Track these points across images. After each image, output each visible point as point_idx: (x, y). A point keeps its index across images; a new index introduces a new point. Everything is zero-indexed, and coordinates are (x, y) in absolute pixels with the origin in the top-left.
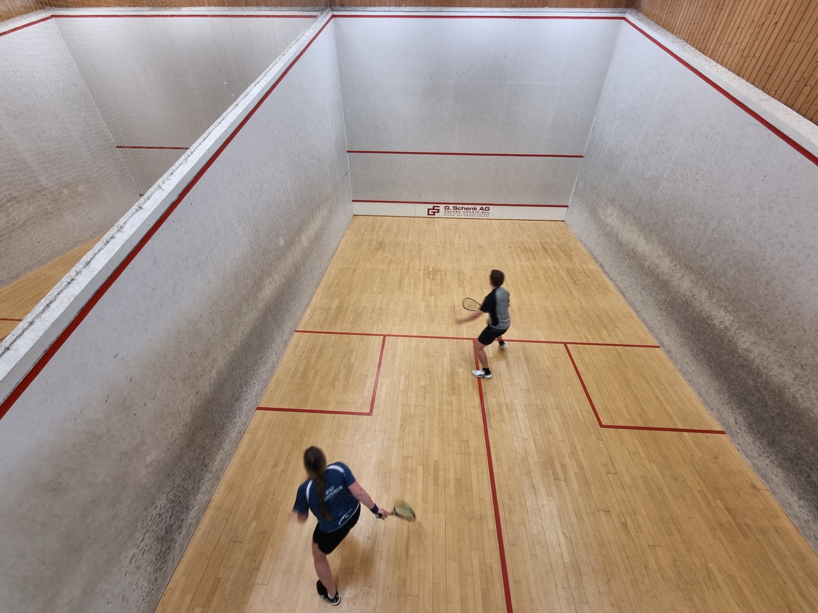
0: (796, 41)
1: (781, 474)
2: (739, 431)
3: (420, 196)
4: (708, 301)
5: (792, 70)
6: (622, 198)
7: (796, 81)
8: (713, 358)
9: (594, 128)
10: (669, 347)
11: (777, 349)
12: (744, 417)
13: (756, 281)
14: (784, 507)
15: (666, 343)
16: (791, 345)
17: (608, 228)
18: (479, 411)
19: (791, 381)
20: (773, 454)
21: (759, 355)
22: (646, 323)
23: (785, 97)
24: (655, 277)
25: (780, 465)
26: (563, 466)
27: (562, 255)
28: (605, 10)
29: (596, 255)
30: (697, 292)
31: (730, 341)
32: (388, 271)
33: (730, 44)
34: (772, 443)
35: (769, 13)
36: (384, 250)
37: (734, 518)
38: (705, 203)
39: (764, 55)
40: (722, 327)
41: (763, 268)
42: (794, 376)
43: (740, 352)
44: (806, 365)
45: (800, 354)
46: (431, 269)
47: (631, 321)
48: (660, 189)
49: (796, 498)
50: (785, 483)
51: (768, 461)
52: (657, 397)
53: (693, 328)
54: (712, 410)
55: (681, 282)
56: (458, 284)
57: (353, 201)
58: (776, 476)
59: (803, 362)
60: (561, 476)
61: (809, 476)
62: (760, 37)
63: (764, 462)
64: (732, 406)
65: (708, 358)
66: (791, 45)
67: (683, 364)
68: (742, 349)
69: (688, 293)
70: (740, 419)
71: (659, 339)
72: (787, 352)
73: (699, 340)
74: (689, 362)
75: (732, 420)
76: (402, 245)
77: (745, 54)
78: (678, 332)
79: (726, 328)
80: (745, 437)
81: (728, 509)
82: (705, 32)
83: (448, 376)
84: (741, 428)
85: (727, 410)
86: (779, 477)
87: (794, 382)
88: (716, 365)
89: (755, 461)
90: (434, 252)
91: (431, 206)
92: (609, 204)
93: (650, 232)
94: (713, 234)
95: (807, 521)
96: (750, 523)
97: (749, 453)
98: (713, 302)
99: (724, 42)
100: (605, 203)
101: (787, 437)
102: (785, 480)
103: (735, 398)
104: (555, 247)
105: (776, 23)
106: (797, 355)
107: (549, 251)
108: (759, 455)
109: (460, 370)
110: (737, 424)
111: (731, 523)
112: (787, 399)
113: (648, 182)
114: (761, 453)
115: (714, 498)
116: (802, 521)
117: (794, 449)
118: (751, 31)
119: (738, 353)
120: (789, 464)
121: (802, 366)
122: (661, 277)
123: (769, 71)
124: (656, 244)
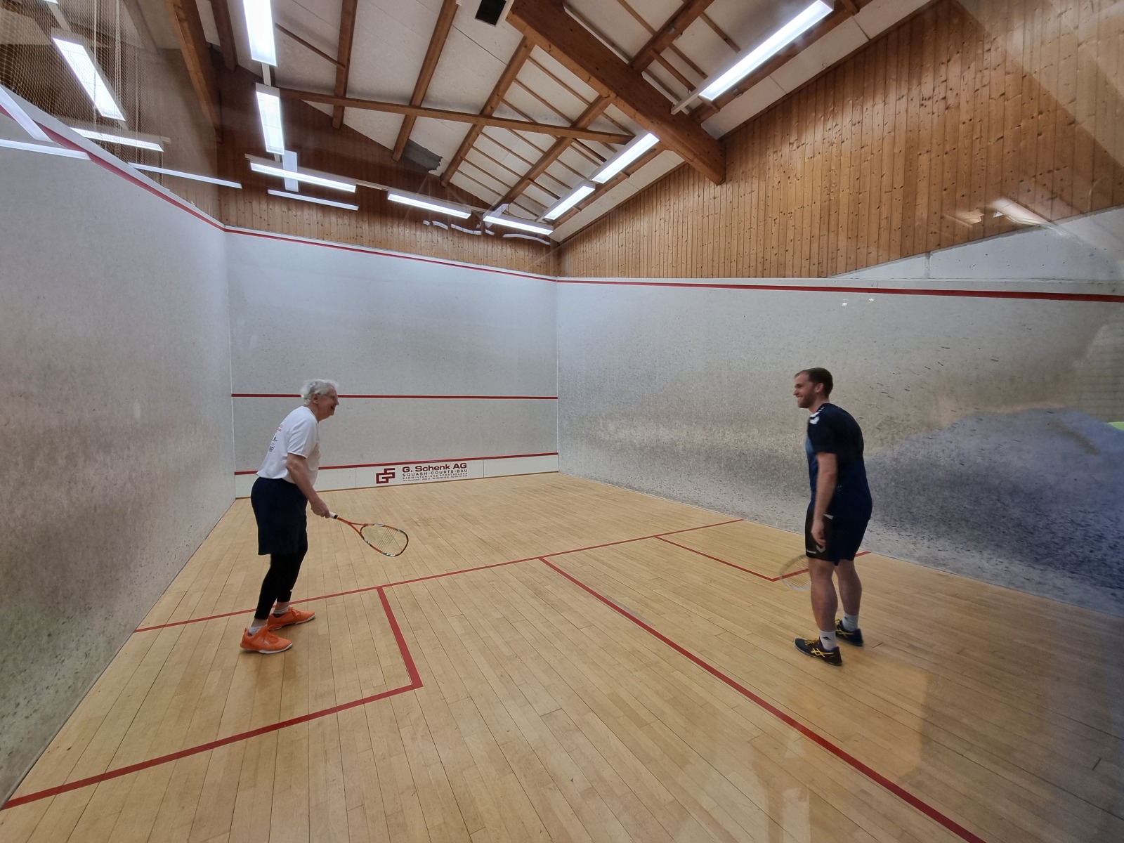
0: (707, 243)
2: (879, 537)
3: (361, 456)
4: (762, 437)
5: (716, 258)
6: (621, 408)
9: (560, 368)
10: (752, 512)
14: (980, 576)
15: (747, 510)
17: (618, 444)
20: (924, 531)
22: (712, 507)
23: (721, 273)
24: (696, 454)
25: (938, 536)
27: (580, 488)
29: (615, 481)
30: (746, 437)
34: (914, 521)
35: (678, 239)
38: (707, 363)
39: (689, 260)
46: (416, 520)
47: (697, 512)
49: (977, 555)
50: (957, 549)
53: (765, 473)
55: (725, 439)
56: (469, 523)
57: (236, 473)
61: (967, 522)
63: (924, 547)
69: (738, 444)
71: (738, 512)
73: (778, 479)
78: (752, 489)
80: (888, 537)
83: (533, 597)
86: (947, 547)
90: (408, 507)
91: (381, 470)
92: (608, 421)
93: (667, 418)
94: (730, 380)
96: (981, 598)
98: (767, 434)
100: (603, 424)
102: (954, 546)
105: (686, 242)
113: (642, 379)
118: (670, 252)
120: (944, 527)
122: (702, 449)
124: (680, 424)
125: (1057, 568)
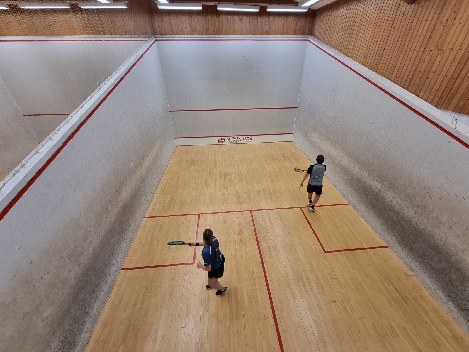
0: (387, 49)
1: (418, 266)
2: (394, 245)
3: (213, 133)
4: (368, 177)
5: (388, 63)
6: (319, 128)
7: (390, 68)
8: (376, 207)
9: (301, 93)
10: (353, 204)
11: (404, 199)
12: (395, 237)
13: (389, 165)
14: (423, 283)
15: (352, 202)
16: (410, 196)
17: (315, 143)
18: (258, 252)
19: (413, 215)
20: (412, 255)
21: (397, 203)
22: (340, 192)
23: (387, 75)
24: (341, 167)
25: (417, 261)
26: (308, 278)
27: (293, 159)
28: (298, 36)
29: (310, 158)
30: (362, 173)
31: (382, 197)
32: (198, 176)
33: (358, 51)
34: (411, 249)
35: (373, 37)
36: (195, 165)
37: (400, 294)
38: (359, 128)
39: (374, 57)
40: (377, 190)
41: (391, 158)
42: (415, 212)
43: (388, 203)
44: (419, 206)
45: (415, 201)
46: (223, 173)
47: (333, 192)
48: (337, 123)
49: (427, 278)
50: (421, 270)
51: (411, 260)
52: (351, 232)
53: (364, 192)
54: (380, 235)
55: (354, 168)
56: (239, 180)
57: (175, 138)
58: (416, 267)
59: (417, 205)
60: (307, 285)
61: (431, 265)
62: (371, 48)
63: (409, 260)
64: (389, 232)
65: (373, 207)
66: (385, 51)
67: (362, 212)
68: (388, 201)
69: (358, 174)
70: (394, 238)
71: (348, 200)
72: (409, 200)
73: (367, 198)
74: (365, 211)
75: (390, 240)
76: (205, 161)
77: (366, 56)
78: (357, 195)
79: (379, 190)
80: (398, 248)
81: (396, 289)
82: (346, 46)
83: (238, 234)
84: (395, 243)
85: (387, 234)
86: (418, 267)
87: (416, 216)
88: (378, 211)
89: (404, 260)
90: (224, 163)
91: (220, 138)
92: (313, 131)
93: (335, 144)
94: (365, 143)
95: (435, 290)
96: (408, 295)
97: (401, 256)
98: (371, 177)
99: (355, 51)
100: (311, 131)
101: (417, 245)
102: (421, 268)
103: (389, 227)
104: (289, 155)
105: (377, 42)
106: (414, 201)
107: (286, 158)
108: (406, 256)
109: (245, 230)
110: (392, 241)
111: (399, 297)
112: (414, 225)
113: (331, 119)
114: (407, 255)
115: (388, 284)
116: (432, 290)
117: (422, 251)
118: (366, 45)
119: (387, 203)
120: (421, 260)
121: (417, 207)
122: (344, 167)
123: (378, 63)
124: (339, 150)
125: (455, 304)
